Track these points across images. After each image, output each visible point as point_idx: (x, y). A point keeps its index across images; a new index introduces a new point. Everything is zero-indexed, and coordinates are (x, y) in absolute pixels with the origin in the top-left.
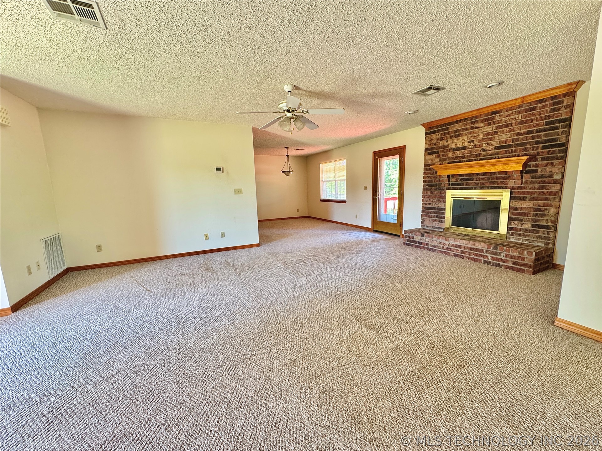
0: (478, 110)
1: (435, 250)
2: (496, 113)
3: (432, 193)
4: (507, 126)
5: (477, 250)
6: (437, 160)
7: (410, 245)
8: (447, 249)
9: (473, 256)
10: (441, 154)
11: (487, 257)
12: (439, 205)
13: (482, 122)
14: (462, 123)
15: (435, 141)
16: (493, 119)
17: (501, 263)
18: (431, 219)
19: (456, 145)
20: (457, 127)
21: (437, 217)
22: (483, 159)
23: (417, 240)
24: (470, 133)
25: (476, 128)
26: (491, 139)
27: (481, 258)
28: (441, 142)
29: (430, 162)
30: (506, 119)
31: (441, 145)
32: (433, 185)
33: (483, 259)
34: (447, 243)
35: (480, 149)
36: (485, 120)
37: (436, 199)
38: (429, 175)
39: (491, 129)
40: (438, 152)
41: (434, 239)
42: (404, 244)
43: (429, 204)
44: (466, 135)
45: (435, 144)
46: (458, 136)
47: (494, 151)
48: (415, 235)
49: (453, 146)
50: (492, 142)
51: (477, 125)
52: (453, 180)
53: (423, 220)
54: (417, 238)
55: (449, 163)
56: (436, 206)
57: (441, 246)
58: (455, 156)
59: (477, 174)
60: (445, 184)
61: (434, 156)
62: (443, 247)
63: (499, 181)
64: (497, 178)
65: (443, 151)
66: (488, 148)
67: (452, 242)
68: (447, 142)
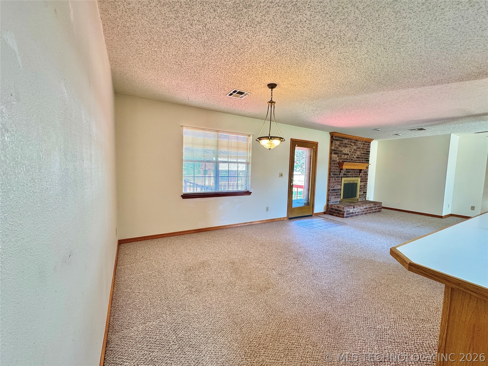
3: (335, 180)
10: (339, 155)
12: (338, 187)
13: (353, 143)
16: (356, 143)
17: (376, 210)
18: (334, 197)
21: (337, 195)
23: (351, 212)
24: (350, 147)
25: (352, 145)
26: (355, 153)
28: (340, 148)
29: (334, 159)
30: (359, 145)
35: (352, 156)
37: (336, 184)
39: (355, 148)
42: (345, 217)
43: (334, 187)
46: (346, 147)
47: (356, 159)
48: (351, 208)
49: (344, 152)
52: (344, 172)
54: (351, 210)
56: (336, 188)
58: (345, 158)
60: (341, 174)
64: (357, 172)
65: (340, 153)
66: (354, 157)
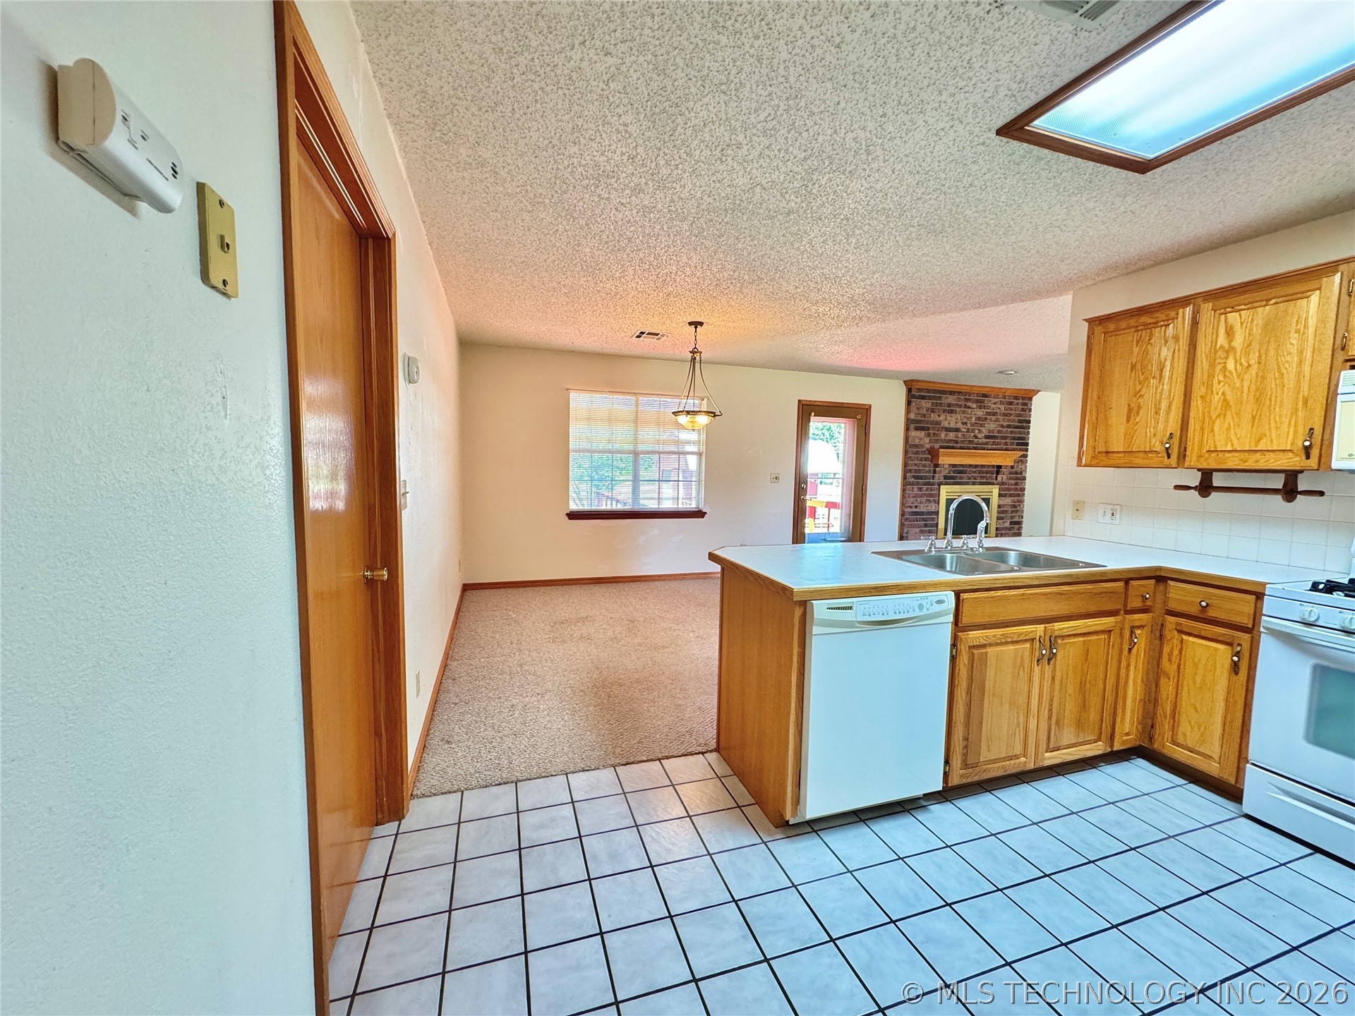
2: (985, 396)
3: (921, 489)
4: (994, 414)
10: (931, 432)
12: (929, 508)
13: (973, 403)
14: (955, 397)
15: (925, 412)
16: (983, 403)
18: (918, 530)
19: (949, 423)
20: (951, 399)
21: (926, 526)
22: (975, 449)
24: (964, 412)
25: (969, 407)
26: (982, 425)
28: (932, 415)
30: (993, 406)
31: (933, 419)
32: (921, 478)
35: (972, 434)
36: (978, 401)
37: (924, 499)
38: (916, 462)
39: (981, 413)
40: (928, 429)
43: (916, 507)
44: (959, 413)
45: (924, 416)
46: (951, 412)
47: (985, 440)
49: (945, 424)
50: (983, 429)
51: (969, 404)
52: (945, 471)
56: (925, 510)
59: (970, 466)
60: (937, 476)
61: (923, 433)
63: (989, 475)
64: (987, 472)
65: (934, 428)
66: (979, 436)
68: (939, 416)
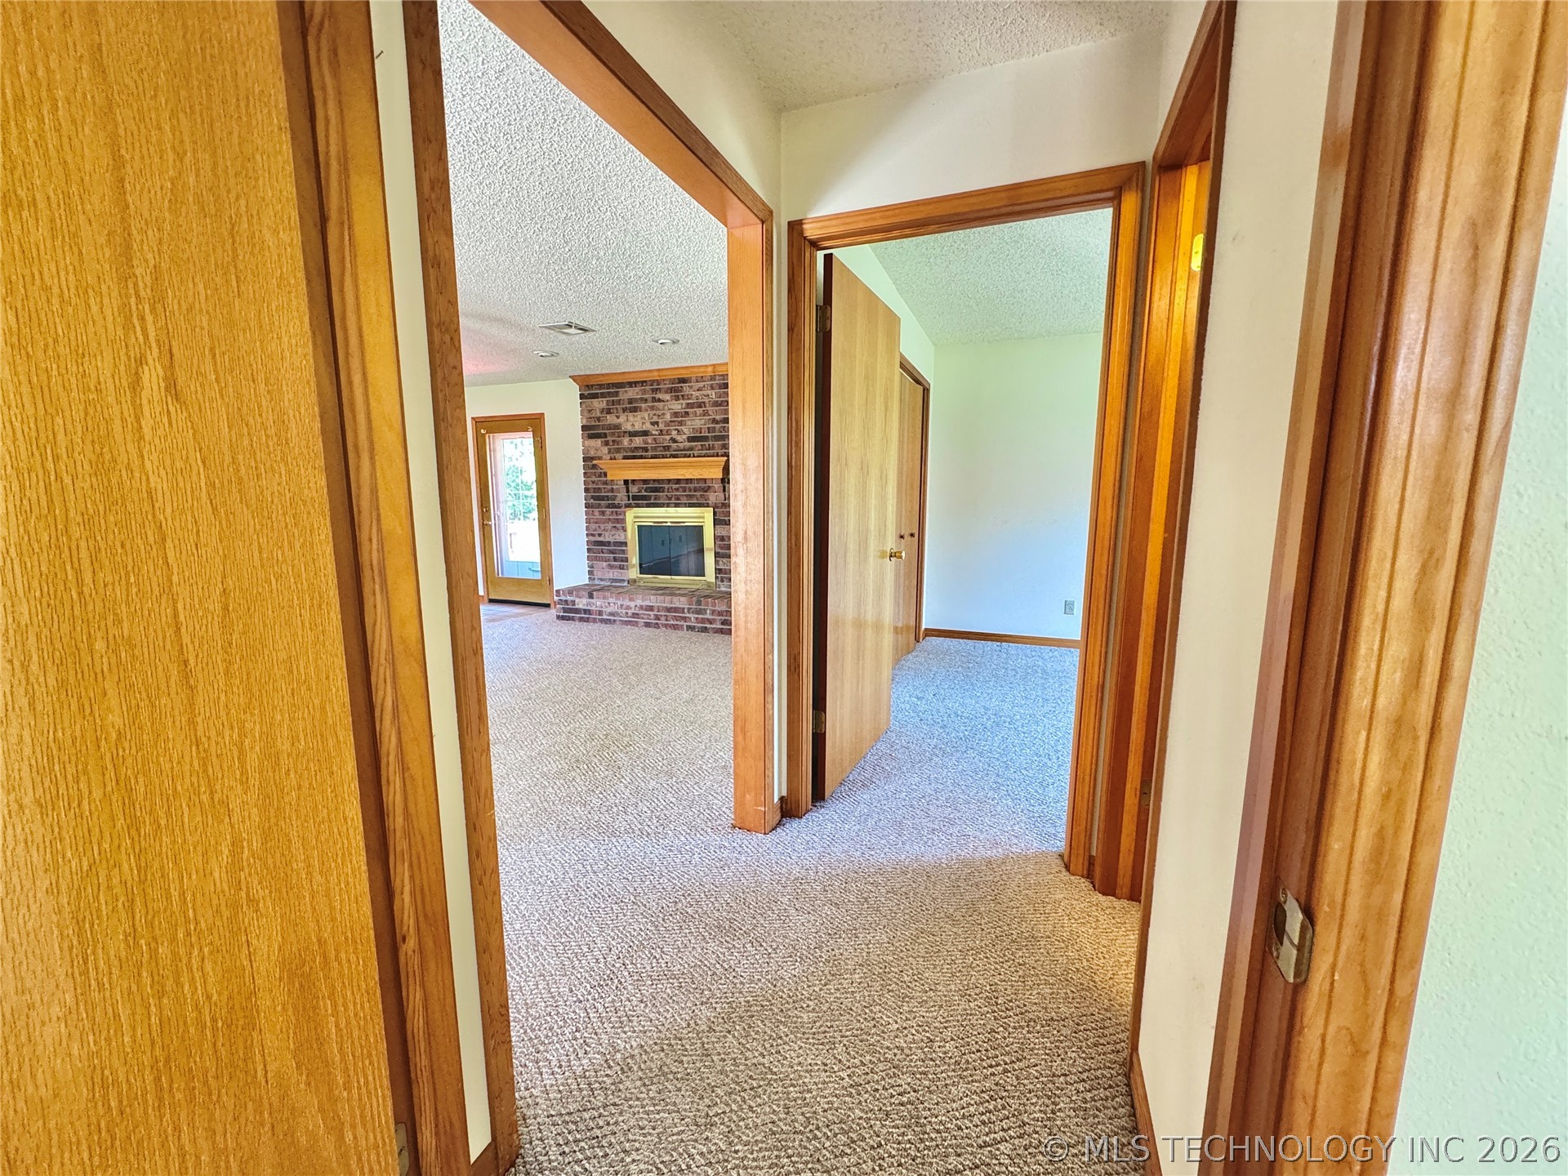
0: (658, 370)
1: (615, 621)
2: (683, 381)
3: (603, 513)
4: (700, 406)
5: (676, 610)
6: (605, 450)
7: (569, 619)
8: (635, 615)
9: (672, 622)
10: (610, 439)
11: (690, 618)
12: (617, 537)
13: (666, 392)
14: (637, 389)
15: (598, 414)
16: (681, 391)
17: (708, 626)
18: (605, 564)
19: (633, 425)
20: (632, 393)
21: (615, 559)
22: (673, 456)
23: (581, 606)
24: (652, 408)
25: (660, 400)
26: (681, 423)
27: (682, 623)
29: (592, 453)
30: (698, 394)
31: (608, 422)
32: (602, 498)
33: (685, 624)
34: (632, 604)
35: (668, 437)
36: (671, 390)
37: (610, 525)
38: (594, 478)
39: (680, 407)
40: (605, 435)
41: (611, 600)
42: (558, 617)
43: (600, 535)
44: (646, 410)
45: (599, 419)
46: (635, 410)
47: (687, 444)
48: (577, 596)
49: (629, 428)
50: (683, 428)
51: (659, 396)
52: (634, 489)
53: (591, 567)
54: (582, 603)
55: (625, 458)
56: (611, 539)
57: (624, 611)
58: (633, 445)
59: (669, 481)
60: (621, 497)
61: (599, 442)
62: (627, 613)
63: (698, 494)
64: (695, 490)
67: (639, 602)
68: (618, 417)
